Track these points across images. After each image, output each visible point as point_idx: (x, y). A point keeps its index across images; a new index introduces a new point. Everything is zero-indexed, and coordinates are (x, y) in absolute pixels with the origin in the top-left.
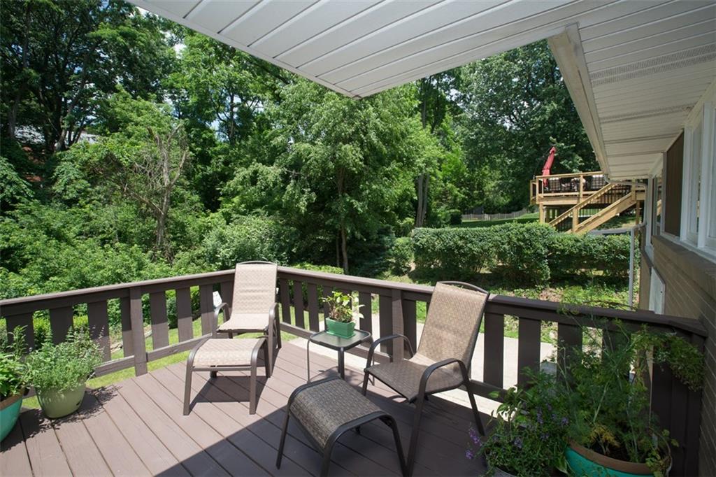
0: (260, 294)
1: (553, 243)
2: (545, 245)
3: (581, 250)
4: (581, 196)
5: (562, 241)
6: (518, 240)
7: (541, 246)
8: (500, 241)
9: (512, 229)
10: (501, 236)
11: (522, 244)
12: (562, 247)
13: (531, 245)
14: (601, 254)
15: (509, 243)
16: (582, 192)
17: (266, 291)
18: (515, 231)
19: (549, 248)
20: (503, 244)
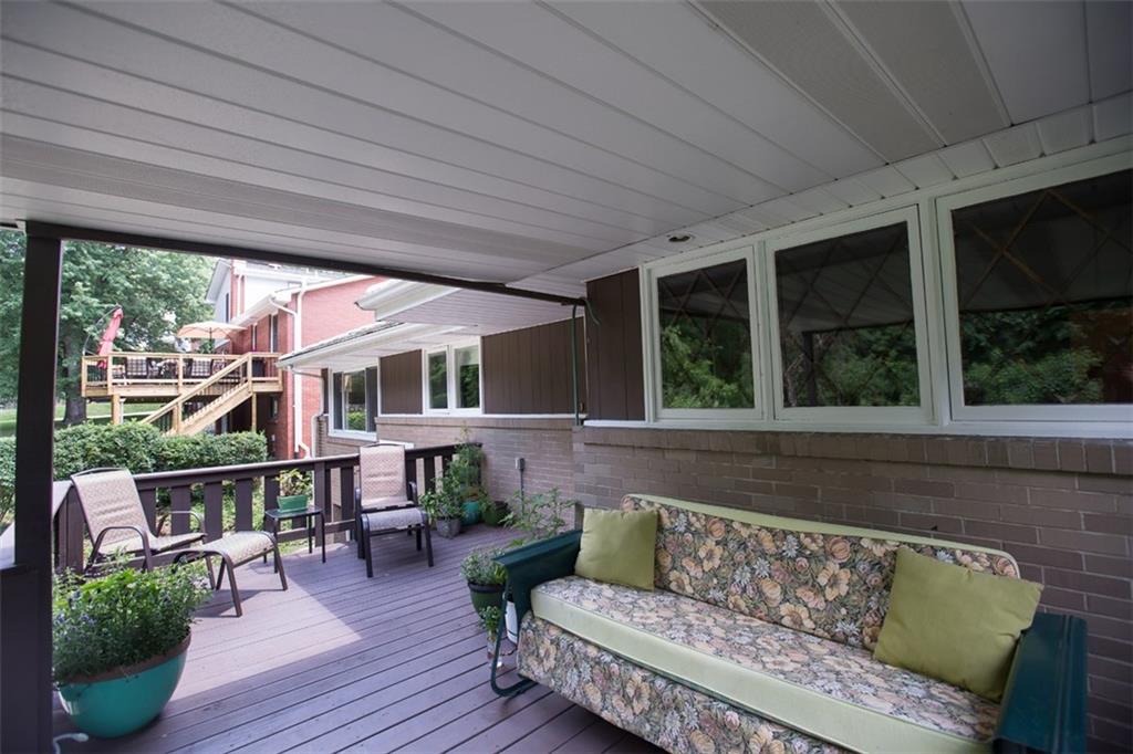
0: (125, 512)
1: (163, 450)
2: (151, 454)
3: (202, 455)
4: (181, 384)
5: (175, 445)
6: (104, 450)
7: (145, 456)
8: (66, 457)
9: (89, 435)
10: (66, 448)
11: (113, 456)
12: (176, 454)
13: (128, 457)
14: (228, 455)
15: (85, 458)
16: (181, 380)
17: (131, 507)
18: (93, 438)
19: (156, 457)
20: (73, 460)
